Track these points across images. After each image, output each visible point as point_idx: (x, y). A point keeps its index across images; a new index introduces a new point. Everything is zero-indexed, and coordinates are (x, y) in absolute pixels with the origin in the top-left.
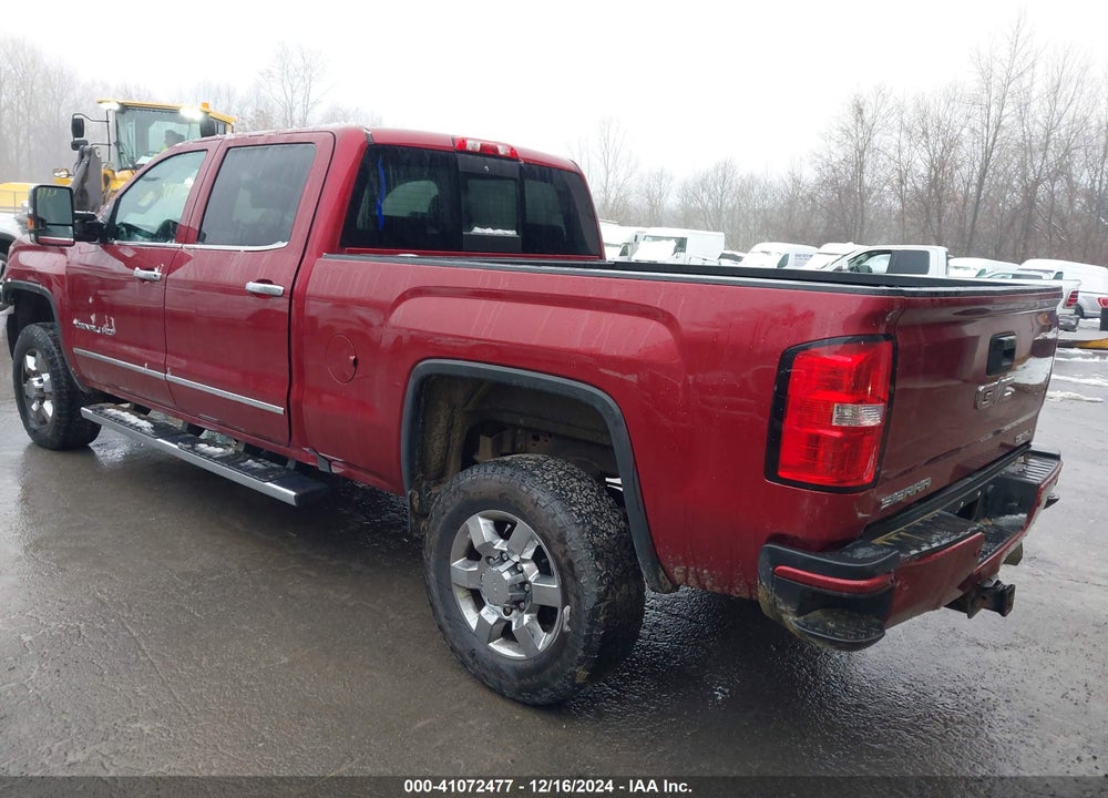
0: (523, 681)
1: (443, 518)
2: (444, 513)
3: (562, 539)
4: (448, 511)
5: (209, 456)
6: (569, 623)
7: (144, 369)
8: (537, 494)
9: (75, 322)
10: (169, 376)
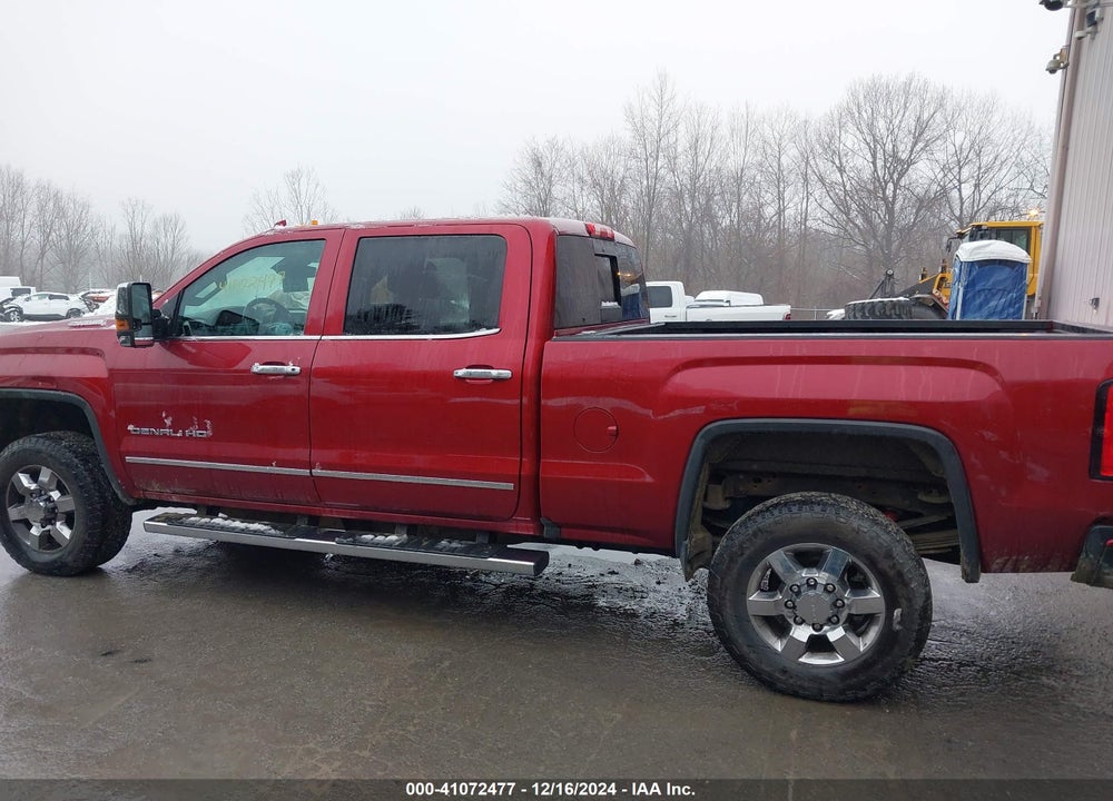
0: (848, 682)
1: (740, 560)
2: (742, 554)
3: (889, 555)
4: (747, 552)
5: (389, 545)
6: (899, 623)
7: (273, 469)
8: (855, 523)
9: (131, 427)
10: (317, 472)
